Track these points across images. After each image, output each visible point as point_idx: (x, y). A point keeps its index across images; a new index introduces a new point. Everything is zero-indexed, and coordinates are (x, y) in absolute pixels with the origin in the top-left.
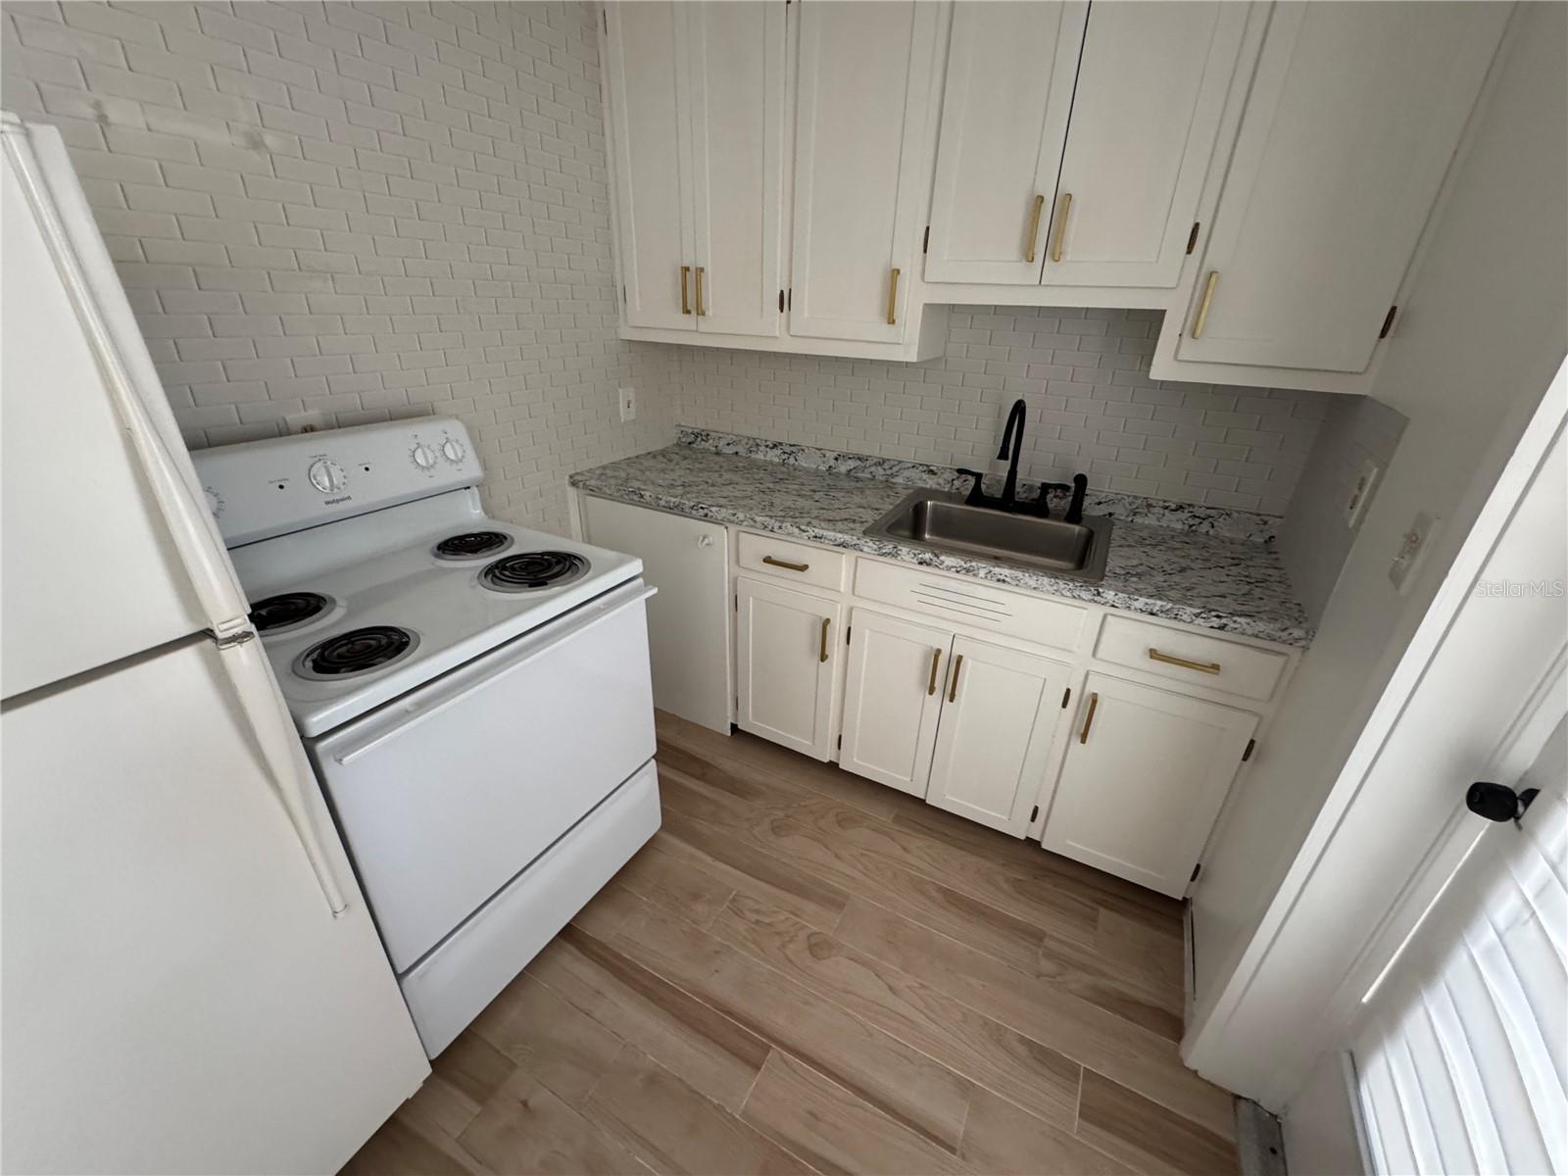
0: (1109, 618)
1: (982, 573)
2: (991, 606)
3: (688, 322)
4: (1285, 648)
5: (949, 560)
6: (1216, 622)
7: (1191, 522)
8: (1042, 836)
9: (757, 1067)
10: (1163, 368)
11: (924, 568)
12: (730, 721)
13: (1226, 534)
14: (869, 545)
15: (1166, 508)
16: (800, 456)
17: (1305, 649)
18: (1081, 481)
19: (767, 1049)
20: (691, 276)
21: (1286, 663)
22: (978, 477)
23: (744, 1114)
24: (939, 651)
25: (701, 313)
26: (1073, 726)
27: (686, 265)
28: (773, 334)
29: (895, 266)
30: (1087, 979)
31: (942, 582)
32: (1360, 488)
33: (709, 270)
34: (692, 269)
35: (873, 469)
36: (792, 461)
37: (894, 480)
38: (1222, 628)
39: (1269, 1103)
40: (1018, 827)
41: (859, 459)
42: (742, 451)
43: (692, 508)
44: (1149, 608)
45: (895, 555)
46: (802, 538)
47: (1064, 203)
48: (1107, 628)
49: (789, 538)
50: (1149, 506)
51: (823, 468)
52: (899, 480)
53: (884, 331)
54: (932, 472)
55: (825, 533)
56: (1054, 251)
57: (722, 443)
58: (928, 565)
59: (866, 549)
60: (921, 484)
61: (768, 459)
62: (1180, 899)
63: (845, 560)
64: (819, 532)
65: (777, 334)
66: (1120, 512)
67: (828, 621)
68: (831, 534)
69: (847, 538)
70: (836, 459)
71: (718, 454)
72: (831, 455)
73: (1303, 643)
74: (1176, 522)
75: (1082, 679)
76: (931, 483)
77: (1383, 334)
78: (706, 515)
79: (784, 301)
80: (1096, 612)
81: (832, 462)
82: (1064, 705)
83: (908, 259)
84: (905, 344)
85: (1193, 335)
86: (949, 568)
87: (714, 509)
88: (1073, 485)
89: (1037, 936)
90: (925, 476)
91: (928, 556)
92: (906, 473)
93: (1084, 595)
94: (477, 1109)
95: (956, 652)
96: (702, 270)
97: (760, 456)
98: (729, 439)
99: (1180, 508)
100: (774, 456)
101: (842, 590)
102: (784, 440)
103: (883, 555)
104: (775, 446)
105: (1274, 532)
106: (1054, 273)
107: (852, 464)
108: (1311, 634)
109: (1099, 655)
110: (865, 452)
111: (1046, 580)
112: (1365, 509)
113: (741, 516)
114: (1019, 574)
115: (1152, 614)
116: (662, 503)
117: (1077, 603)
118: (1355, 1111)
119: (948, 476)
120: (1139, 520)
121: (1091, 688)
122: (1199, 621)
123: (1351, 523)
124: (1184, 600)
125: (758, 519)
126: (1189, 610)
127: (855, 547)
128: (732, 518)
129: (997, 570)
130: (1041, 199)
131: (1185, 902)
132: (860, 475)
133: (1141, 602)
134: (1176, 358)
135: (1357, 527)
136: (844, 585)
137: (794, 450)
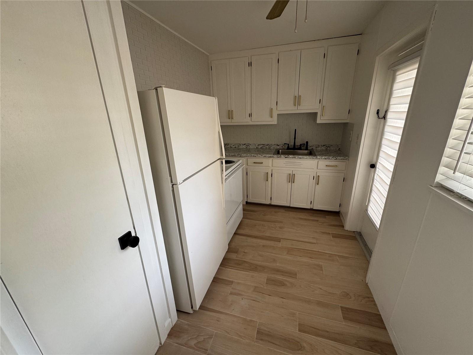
0: (319, 162)
1: (297, 157)
2: (298, 163)
3: (230, 120)
4: (345, 161)
5: (291, 156)
6: (335, 158)
7: (326, 148)
8: (313, 207)
9: (280, 242)
10: (319, 121)
11: (286, 159)
12: (245, 201)
13: (332, 149)
14: (275, 156)
15: (321, 146)
16: (250, 146)
17: (348, 160)
18: (307, 142)
19: (280, 240)
20: (230, 112)
21: (346, 163)
22: (288, 144)
23: (281, 246)
24: (290, 174)
25: (232, 118)
26: (316, 182)
27: (229, 110)
28: (247, 121)
29: (272, 108)
30: (327, 224)
31: (290, 161)
32: (351, 135)
33: (234, 111)
34: (230, 111)
35: (266, 146)
36: (248, 147)
37: (271, 148)
38: (336, 159)
39: (358, 231)
40: (308, 207)
41: (263, 145)
42: (237, 146)
43: (237, 155)
44: (325, 158)
45: (280, 157)
46: (262, 157)
47: (300, 97)
48: (319, 163)
49: (259, 158)
50: (319, 146)
51: (255, 148)
52: (272, 148)
53: (270, 119)
54: (278, 145)
55: (267, 155)
56: (299, 104)
57: (232, 145)
58: (287, 158)
59: (275, 157)
60: (276, 148)
61: (243, 147)
62: (338, 211)
63: (270, 160)
64: (265, 155)
65: (249, 121)
66: (314, 148)
67: (268, 173)
68: (268, 155)
69: (271, 155)
70: (258, 145)
71: (231, 147)
72: (257, 145)
73: (348, 159)
74: (324, 148)
75: (316, 173)
76: (278, 147)
77: (349, 113)
78: (241, 156)
79: (250, 115)
80: (316, 161)
81: (257, 146)
82: (314, 179)
83: (274, 106)
84: (274, 121)
85: (323, 116)
86: (291, 158)
87: (242, 154)
88: (306, 143)
89: (318, 221)
90: (277, 146)
91: (287, 156)
92: (273, 146)
93: (315, 158)
94: (237, 254)
95: (293, 173)
96: (233, 111)
97: (241, 147)
98: (233, 144)
99: (324, 145)
100: (244, 147)
101: (270, 166)
102: (246, 143)
103: (278, 157)
104: (244, 144)
105: (339, 147)
106: (299, 107)
107: (261, 146)
108: (349, 157)
109: (318, 168)
110: (264, 143)
111: (308, 156)
112: (352, 138)
113: (249, 155)
114: (303, 156)
115: (325, 159)
116: (231, 155)
117: (313, 160)
118: (372, 220)
119: (281, 146)
120: (317, 149)
121: (318, 175)
122: (333, 159)
123: (350, 140)
124: (330, 156)
125: (252, 155)
126: (331, 157)
127: (273, 157)
128: (247, 156)
129: (299, 156)
130: (296, 96)
131: (339, 211)
132: (263, 148)
133: (323, 157)
134: (320, 119)
135: (351, 140)
136: (270, 165)
137: (248, 145)
